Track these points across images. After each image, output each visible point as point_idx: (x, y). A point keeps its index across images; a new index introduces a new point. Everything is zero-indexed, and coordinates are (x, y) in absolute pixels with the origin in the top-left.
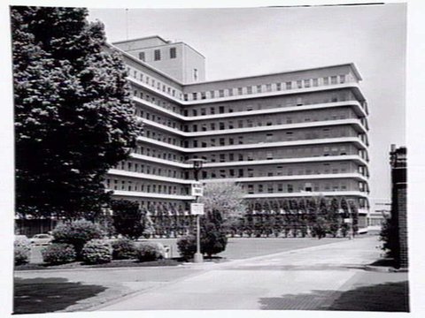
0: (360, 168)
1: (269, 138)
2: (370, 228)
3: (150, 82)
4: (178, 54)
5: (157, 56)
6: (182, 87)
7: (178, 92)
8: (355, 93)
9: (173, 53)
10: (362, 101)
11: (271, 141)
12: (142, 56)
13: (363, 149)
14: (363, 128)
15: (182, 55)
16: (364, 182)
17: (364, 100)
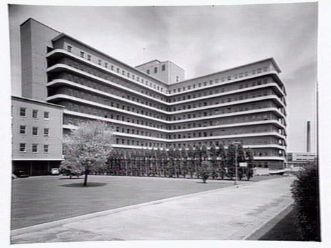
0: (280, 130)
1: (217, 112)
2: (286, 170)
3: (145, 82)
4: (166, 68)
5: (156, 70)
6: (167, 86)
7: (165, 89)
8: (274, 78)
9: (164, 68)
10: (281, 85)
11: (218, 114)
12: (148, 71)
13: (281, 117)
14: (282, 103)
15: (169, 69)
16: (282, 139)
17: (283, 85)
